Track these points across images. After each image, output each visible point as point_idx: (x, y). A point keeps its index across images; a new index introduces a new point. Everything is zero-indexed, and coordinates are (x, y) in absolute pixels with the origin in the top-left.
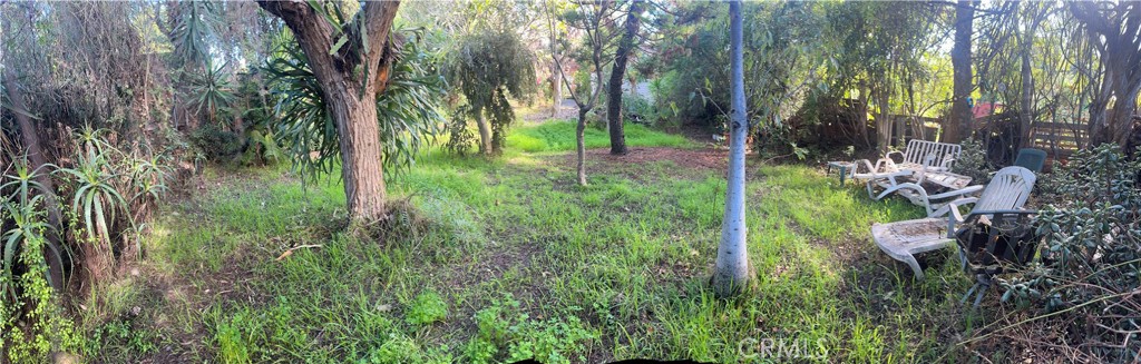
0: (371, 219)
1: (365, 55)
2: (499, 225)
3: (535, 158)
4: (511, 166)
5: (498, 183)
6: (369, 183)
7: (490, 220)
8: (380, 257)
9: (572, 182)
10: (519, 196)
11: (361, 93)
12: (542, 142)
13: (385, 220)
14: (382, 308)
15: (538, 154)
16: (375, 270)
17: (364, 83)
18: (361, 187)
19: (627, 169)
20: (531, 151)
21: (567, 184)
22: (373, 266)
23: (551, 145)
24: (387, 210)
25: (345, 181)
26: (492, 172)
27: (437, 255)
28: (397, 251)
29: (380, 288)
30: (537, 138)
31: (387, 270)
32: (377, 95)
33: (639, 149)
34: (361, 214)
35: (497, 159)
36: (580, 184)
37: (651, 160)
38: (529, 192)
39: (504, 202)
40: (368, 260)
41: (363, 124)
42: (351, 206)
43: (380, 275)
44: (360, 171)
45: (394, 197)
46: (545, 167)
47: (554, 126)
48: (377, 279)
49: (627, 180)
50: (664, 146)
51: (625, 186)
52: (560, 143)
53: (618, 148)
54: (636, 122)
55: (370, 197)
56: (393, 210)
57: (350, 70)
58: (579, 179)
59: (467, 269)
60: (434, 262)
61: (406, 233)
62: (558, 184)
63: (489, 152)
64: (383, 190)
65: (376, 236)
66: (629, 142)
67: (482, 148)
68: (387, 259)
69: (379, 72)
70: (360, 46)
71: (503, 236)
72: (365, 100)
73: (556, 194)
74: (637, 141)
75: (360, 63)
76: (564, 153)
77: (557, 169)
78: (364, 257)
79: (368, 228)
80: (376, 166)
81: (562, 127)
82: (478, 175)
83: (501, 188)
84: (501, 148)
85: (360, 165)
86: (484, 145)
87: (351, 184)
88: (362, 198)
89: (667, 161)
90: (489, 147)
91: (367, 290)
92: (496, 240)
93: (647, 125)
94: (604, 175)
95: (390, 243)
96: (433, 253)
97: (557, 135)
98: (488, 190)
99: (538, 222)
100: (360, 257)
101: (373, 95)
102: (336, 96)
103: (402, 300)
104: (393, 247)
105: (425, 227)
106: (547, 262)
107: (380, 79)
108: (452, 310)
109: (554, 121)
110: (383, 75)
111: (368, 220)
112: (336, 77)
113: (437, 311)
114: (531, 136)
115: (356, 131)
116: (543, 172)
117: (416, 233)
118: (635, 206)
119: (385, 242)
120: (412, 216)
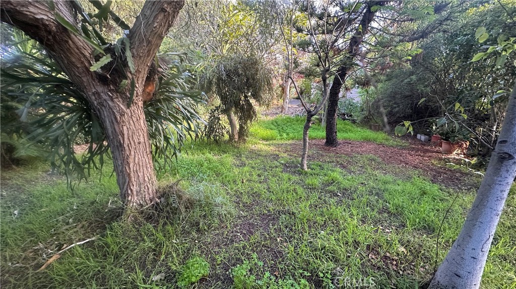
0: (144, 204)
1: (130, 72)
2: (245, 199)
3: (269, 145)
4: (252, 152)
5: (243, 165)
6: (141, 174)
7: (238, 194)
8: (153, 235)
9: (296, 167)
10: (259, 176)
11: (129, 102)
12: (275, 133)
13: (157, 203)
14: (157, 278)
15: (271, 142)
16: (150, 247)
17: (132, 94)
18: (133, 179)
19: (338, 159)
20: (267, 140)
21: (294, 168)
22: (148, 244)
23: (281, 135)
24: (158, 194)
25: (118, 175)
26: (238, 156)
27: (201, 225)
28: (169, 227)
29: (155, 261)
30: (271, 129)
31: (160, 245)
32: (145, 103)
33: (347, 142)
34: (134, 201)
35: (242, 146)
36: (303, 169)
37: (358, 153)
38: (266, 173)
39: (249, 181)
40: (143, 240)
41: (132, 127)
42: (124, 196)
43: (154, 250)
44: (131, 165)
45: (164, 183)
46: (277, 153)
47: (282, 120)
48: (151, 254)
49: (338, 169)
50: (368, 141)
51: (337, 174)
52: (288, 134)
53: (331, 141)
54: (344, 119)
55: (142, 186)
56: (164, 194)
57: (115, 84)
58: (302, 165)
59: (223, 233)
60: (198, 231)
61: (175, 211)
62: (287, 167)
63: (236, 140)
64: (154, 178)
65: (149, 218)
66: (340, 136)
67: (231, 137)
68: (160, 235)
69: (146, 86)
70: (125, 64)
71: (247, 207)
72: (133, 108)
73: (286, 176)
74: (345, 135)
75: (126, 78)
76: (291, 142)
77: (286, 155)
78: (139, 238)
79: (142, 212)
80: (147, 159)
81: (289, 121)
82: (229, 159)
83: (246, 169)
84: (245, 138)
85: (131, 160)
86: (233, 135)
87: (124, 177)
88: (135, 188)
89: (371, 156)
90: (236, 137)
91: (143, 266)
92: (243, 211)
93: (354, 122)
94: (320, 163)
95: (161, 222)
96: (198, 224)
97: (285, 128)
98: (236, 171)
99: (274, 198)
100: (136, 239)
101: (141, 104)
102: (101, 104)
103: (174, 268)
104: (165, 224)
105: (190, 204)
106: (280, 230)
107: (148, 90)
108: (213, 267)
109: (284, 116)
110: (150, 88)
111: (141, 206)
112: (100, 89)
113: (202, 272)
114: (267, 128)
115: (125, 132)
116: (276, 157)
117: (183, 210)
118: (347, 193)
119: (158, 221)
120: (180, 197)
